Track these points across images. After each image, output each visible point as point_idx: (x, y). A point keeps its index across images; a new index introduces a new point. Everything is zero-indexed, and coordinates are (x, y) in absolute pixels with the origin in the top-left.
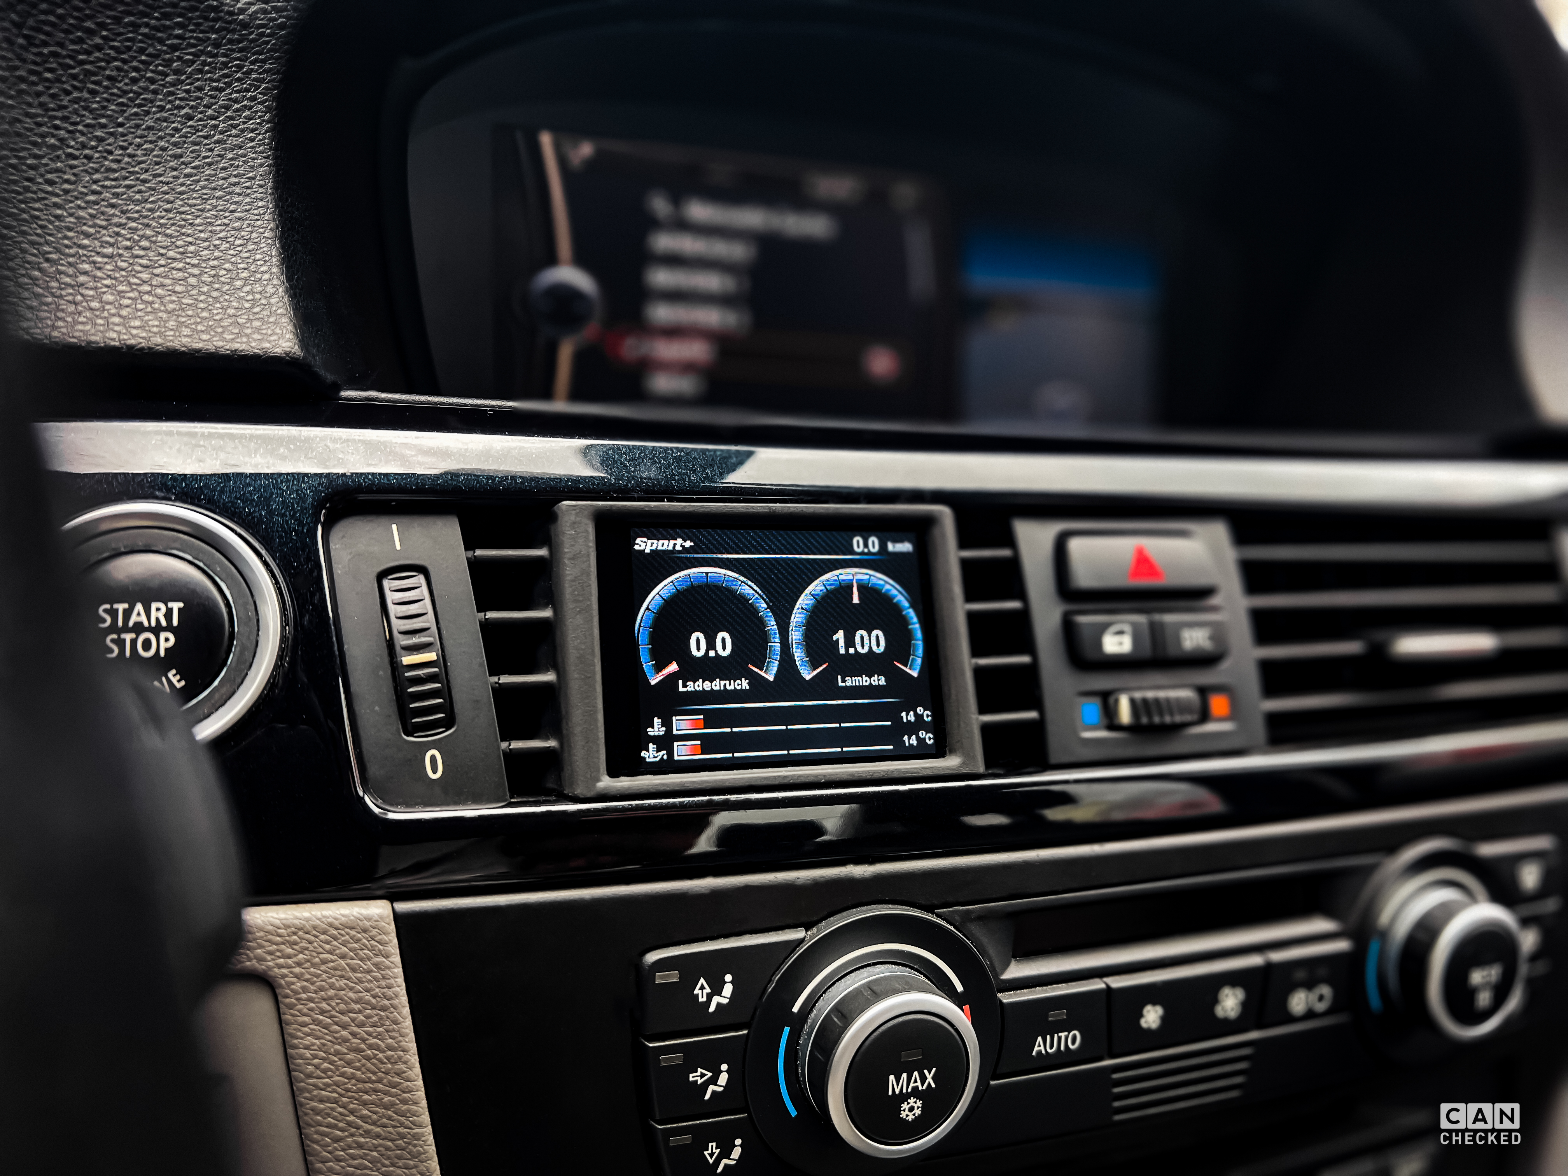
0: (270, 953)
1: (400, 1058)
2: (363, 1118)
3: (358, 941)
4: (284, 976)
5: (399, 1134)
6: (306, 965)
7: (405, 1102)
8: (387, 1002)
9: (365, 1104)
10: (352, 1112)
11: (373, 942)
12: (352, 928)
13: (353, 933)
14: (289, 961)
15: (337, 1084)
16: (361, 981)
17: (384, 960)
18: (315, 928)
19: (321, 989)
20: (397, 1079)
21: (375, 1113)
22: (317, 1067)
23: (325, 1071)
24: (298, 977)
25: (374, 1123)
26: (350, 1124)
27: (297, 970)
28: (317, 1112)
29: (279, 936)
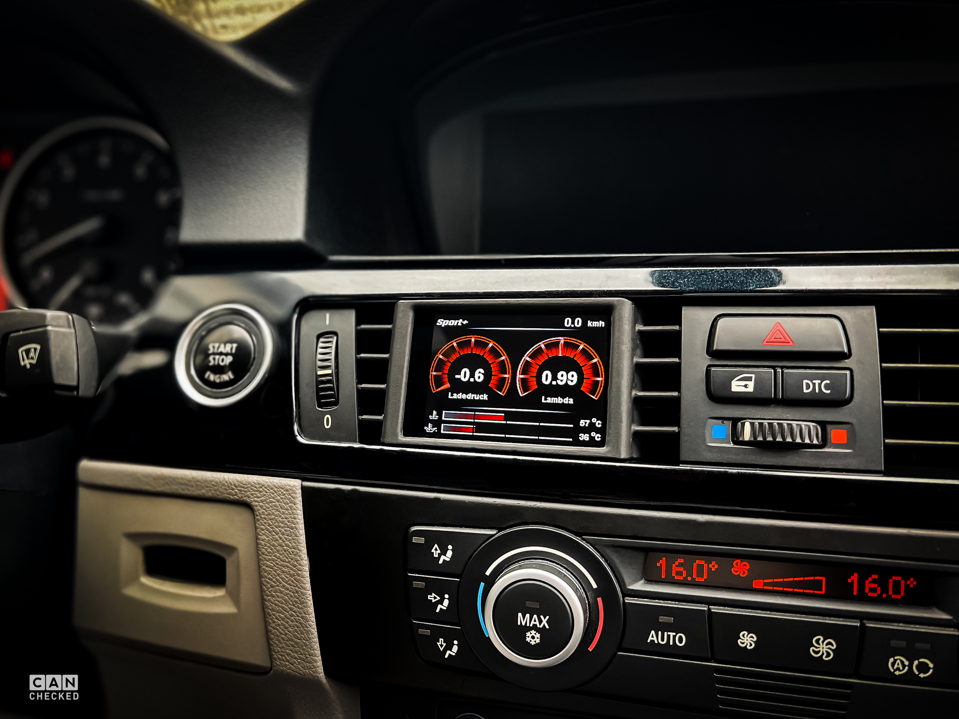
0: (252, 495)
1: (297, 553)
2: (282, 578)
3: (284, 495)
4: (257, 506)
5: (296, 590)
6: (265, 502)
7: (298, 575)
8: (294, 526)
9: (283, 572)
10: (278, 575)
11: (290, 496)
12: (282, 489)
13: (282, 491)
14: (259, 499)
15: (273, 560)
16: (284, 513)
17: (294, 505)
18: (269, 486)
19: (269, 514)
20: (295, 563)
21: (287, 578)
22: (266, 550)
23: (269, 553)
24: (261, 507)
25: (286, 583)
26: (277, 579)
27: (261, 504)
28: (266, 571)
29: (256, 487)
